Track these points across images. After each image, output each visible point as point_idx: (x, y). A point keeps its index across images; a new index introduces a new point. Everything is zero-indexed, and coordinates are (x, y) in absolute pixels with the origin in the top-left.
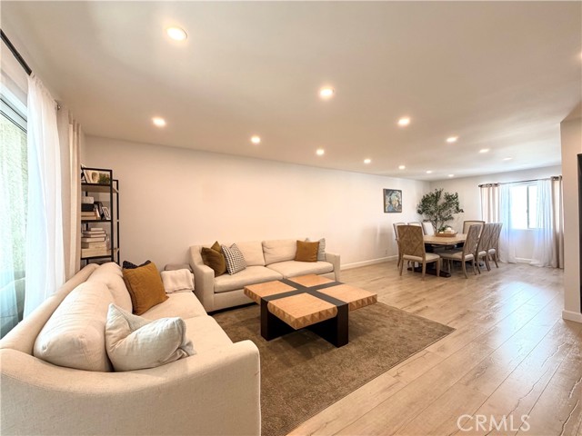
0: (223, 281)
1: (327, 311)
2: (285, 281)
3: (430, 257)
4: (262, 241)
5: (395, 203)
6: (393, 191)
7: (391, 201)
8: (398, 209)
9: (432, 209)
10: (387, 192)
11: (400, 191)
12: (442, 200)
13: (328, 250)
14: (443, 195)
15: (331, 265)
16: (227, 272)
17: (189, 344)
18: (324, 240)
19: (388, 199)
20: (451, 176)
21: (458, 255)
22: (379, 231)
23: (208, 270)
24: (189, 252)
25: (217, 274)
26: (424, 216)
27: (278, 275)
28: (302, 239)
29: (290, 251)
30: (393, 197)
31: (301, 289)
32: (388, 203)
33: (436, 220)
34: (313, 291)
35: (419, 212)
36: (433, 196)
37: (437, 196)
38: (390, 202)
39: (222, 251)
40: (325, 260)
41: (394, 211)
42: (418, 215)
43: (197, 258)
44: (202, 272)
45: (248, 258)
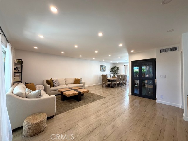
0: (52, 88)
1: (76, 93)
2: (69, 88)
3: (108, 83)
4: (65, 78)
5: (104, 69)
6: (103, 66)
7: (103, 68)
8: (104, 71)
10: (102, 66)
11: (105, 66)
12: (116, 69)
13: (83, 81)
14: (116, 67)
15: (83, 85)
16: (54, 86)
17: (42, 95)
18: (82, 78)
19: (102, 68)
20: (117, 62)
21: (115, 82)
22: (99, 76)
23: (48, 86)
24: (43, 81)
25: (51, 87)
26: (112, 73)
27: (68, 87)
28: (76, 78)
29: (73, 81)
30: (103, 67)
31: (72, 89)
32: (102, 69)
33: (114, 74)
34: (75, 90)
35: (111, 71)
36: (114, 67)
39: (52, 81)
40: (82, 84)
43: (45, 83)
44: (46, 86)
45: (60, 83)
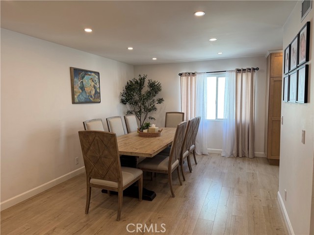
5: (89, 89)
8: (95, 98)
9: (137, 98)
10: (76, 73)
11: (98, 74)
12: (146, 89)
14: (146, 83)
19: (78, 83)
21: (163, 165)
30: (87, 80)
33: (140, 112)
35: (123, 102)
36: (137, 82)
37: (140, 83)
38: (82, 88)
41: (88, 101)
42: (122, 105)
